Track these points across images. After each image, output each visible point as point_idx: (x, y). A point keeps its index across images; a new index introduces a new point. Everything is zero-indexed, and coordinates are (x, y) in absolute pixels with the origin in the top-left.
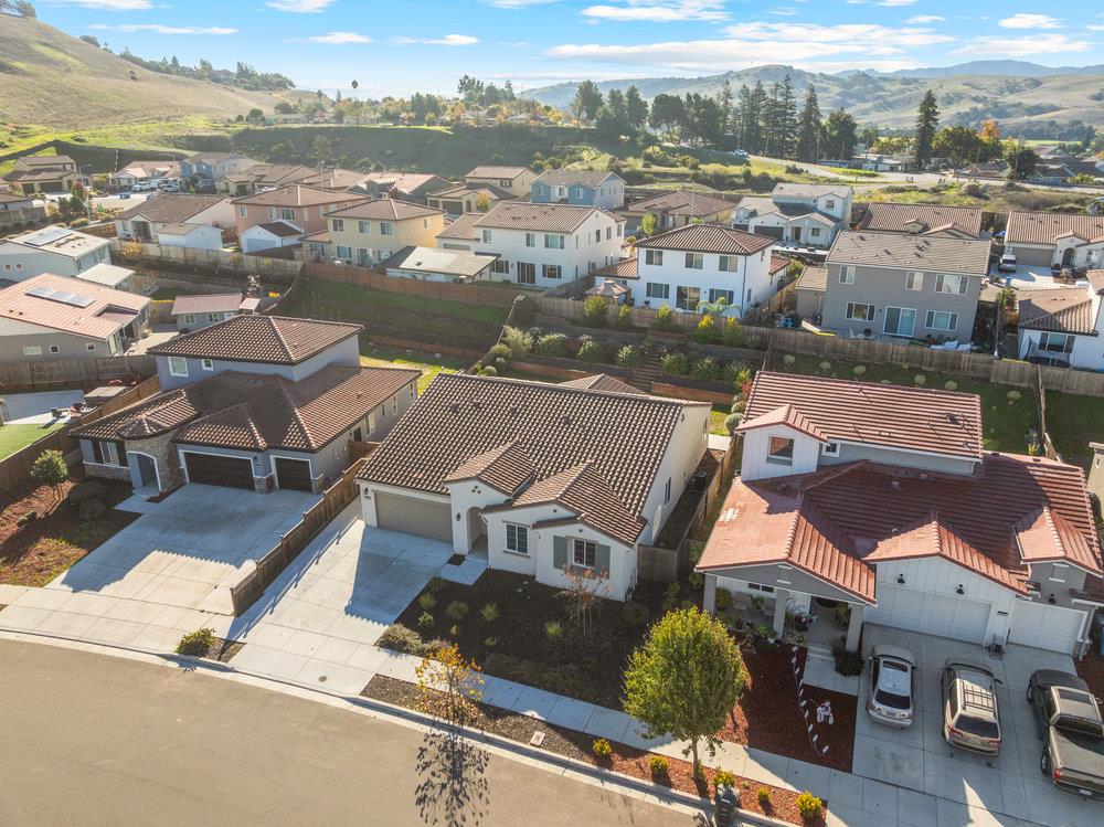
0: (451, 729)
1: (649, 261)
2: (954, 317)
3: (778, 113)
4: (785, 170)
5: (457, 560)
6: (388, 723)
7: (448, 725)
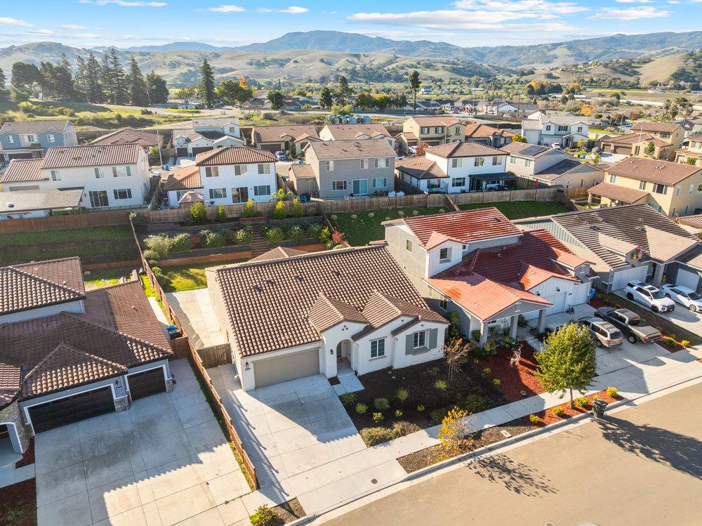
0: (470, 456)
1: (209, 174)
2: (385, 180)
3: (111, 75)
4: (140, 112)
5: (334, 381)
6: (443, 475)
7: (468, 455)
